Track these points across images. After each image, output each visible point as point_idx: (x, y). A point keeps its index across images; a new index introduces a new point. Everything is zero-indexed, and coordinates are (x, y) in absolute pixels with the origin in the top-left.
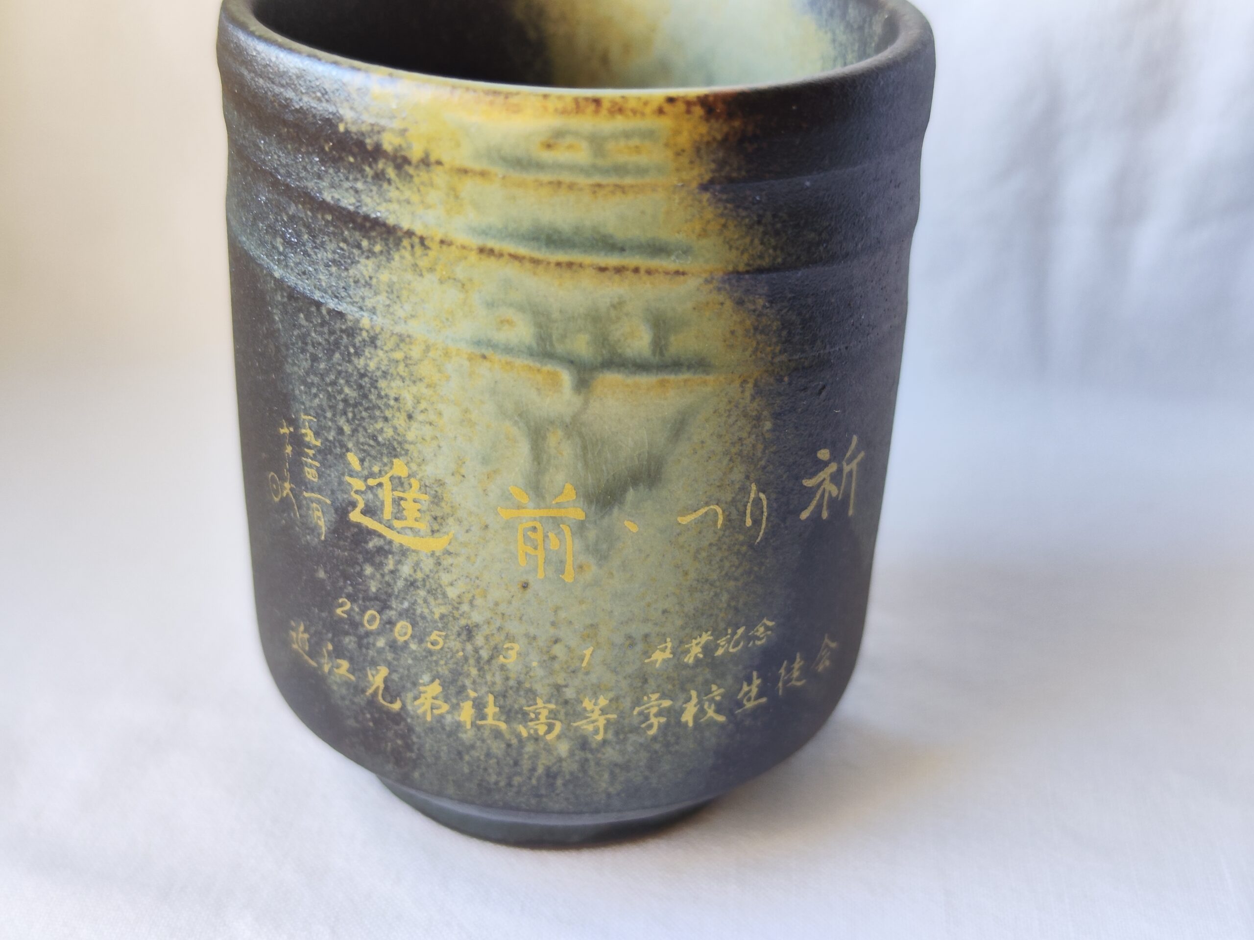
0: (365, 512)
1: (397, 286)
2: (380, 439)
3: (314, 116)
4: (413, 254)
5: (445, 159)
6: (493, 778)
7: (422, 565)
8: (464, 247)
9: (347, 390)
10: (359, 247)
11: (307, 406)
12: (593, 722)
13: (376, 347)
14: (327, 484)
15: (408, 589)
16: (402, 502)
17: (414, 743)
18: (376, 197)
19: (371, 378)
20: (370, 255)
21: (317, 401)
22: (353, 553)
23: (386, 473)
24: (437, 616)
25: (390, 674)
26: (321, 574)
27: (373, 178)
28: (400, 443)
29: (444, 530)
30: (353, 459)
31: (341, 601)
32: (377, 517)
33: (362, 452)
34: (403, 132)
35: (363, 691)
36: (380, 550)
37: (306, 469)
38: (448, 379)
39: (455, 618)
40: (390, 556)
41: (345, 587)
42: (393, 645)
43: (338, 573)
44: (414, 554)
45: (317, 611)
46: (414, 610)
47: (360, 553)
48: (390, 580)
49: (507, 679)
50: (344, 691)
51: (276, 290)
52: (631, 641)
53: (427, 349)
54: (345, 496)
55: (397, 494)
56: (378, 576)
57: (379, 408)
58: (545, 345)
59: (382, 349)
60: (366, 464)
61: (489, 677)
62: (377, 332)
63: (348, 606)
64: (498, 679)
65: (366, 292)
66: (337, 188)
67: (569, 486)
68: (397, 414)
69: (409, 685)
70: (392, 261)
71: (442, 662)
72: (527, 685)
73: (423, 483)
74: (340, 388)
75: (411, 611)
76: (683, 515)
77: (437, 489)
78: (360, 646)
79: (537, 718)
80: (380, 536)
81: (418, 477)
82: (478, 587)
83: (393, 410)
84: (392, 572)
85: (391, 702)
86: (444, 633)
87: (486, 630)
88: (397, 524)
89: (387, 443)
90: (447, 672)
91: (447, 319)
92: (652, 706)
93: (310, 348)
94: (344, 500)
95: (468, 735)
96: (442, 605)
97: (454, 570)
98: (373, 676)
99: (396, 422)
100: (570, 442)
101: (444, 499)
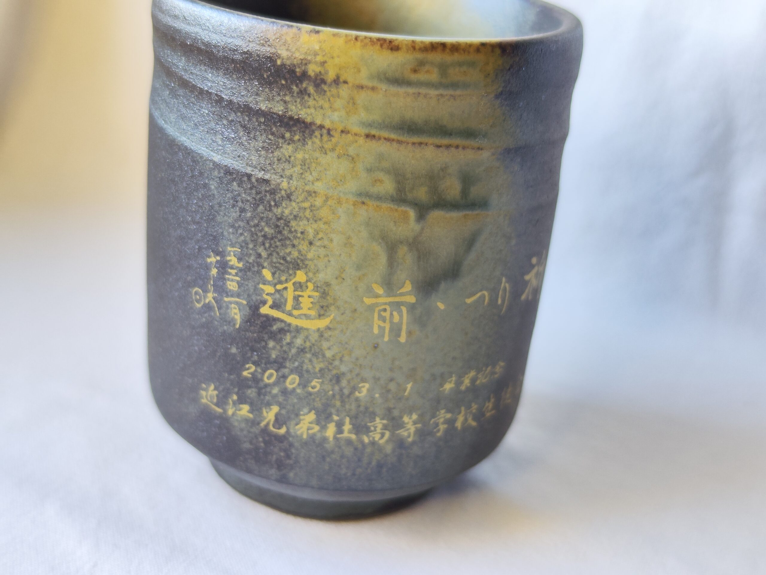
0: (271, 307)
1: (308, 161)
2: (288, 259)
3: (258, 56)
4: (321, 140)
5: (350, 79)
6: (344, 471)
7: (310, 338)
8: (356, 134)
9: (266, 229)
10: (283, 137)
11: (234, 242)
12: (408, 430)
13: (291, 200)
14: (244, 291)
15: (299, 354)
16: (300, 299)
17: (292, 454)
18: (299, 105)
19: (285, 220)
20: (291, 142)
21: (242, 238)
22: (260, 334)
23: (291, 280)
24: (317, 370)
25: (280, 410)
26: (234, 350)
27: (298, 93)
28: (302, 261)
29: (327, 314)
30: (267, 274)
31: (247, 366)
32: (281, 309)
33: (274, 268)
34: (323, 63)
35: (259, 424)
36: (282, 331)
37: (228, 283)
38: (339, 218)
39: (329, 370)
40: (288, 334)
41: (252, 356)
42: (285, 392)
43: (248, 348)
44: (305, 331)
45: (226, 375)
46: (302, 367)
47: (266, 333)
48: (287, 349)
49: (359, 406)
50: (243, 425)
51: (214, 169)
52: (434, 377)
53: (327, 199)
54: (258, 298)
55: (297, 293)
56: (278, 347)
57: (290, 239)
58: (401, 194)
59: (295, 202)
60: (277, 275)
61: (347, 406)
62: (292, 191)
63: (253, 368)
64: (353, 407)
65: (286, 166)
66: (271, 101)
67: (408, 282)
68: (303, 242)
69: (293, 416)
70: (306, 145)
71: (318, 399)
72: (371, 409)
73: (316, 285)
74: (261, 228)
75: (300, 368)
76: (469, 297)
77: (325, 288)
78: (259, 394)
79: (375, 430)
80: (282, 321)
81: (313, 281)
82: (346, 349)
83: (299, 240)
84: (289, 344)
85: (279, 428)
86: (320, 380)
87: (349, 376)
88: (296, 313)
89: (293, 261)
90: (320, 405)
91: (341, 180)
92: (441, 418)
93: (240, 204)
94: (257, 300)
95: (330, 445)
96: (321, 362)
97: (331, 339)
98: (267, 412)
99: (301, 247)
100: (411, 254)
101: (330, 294)
